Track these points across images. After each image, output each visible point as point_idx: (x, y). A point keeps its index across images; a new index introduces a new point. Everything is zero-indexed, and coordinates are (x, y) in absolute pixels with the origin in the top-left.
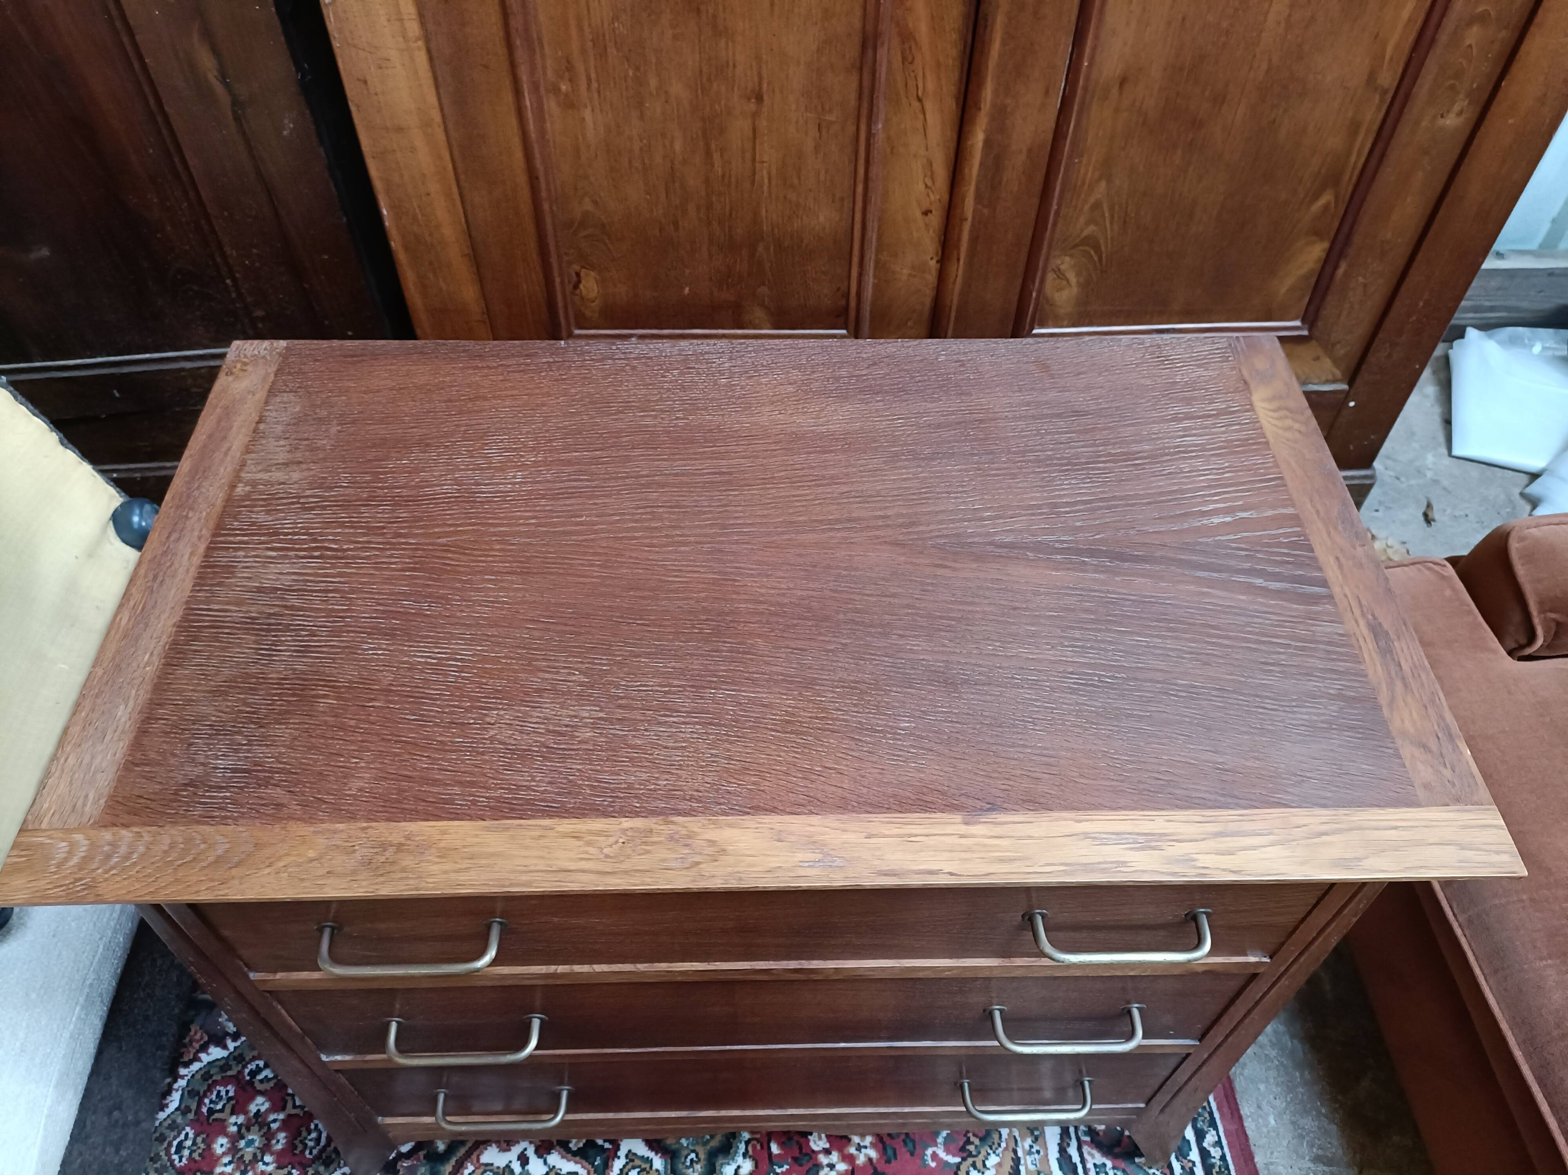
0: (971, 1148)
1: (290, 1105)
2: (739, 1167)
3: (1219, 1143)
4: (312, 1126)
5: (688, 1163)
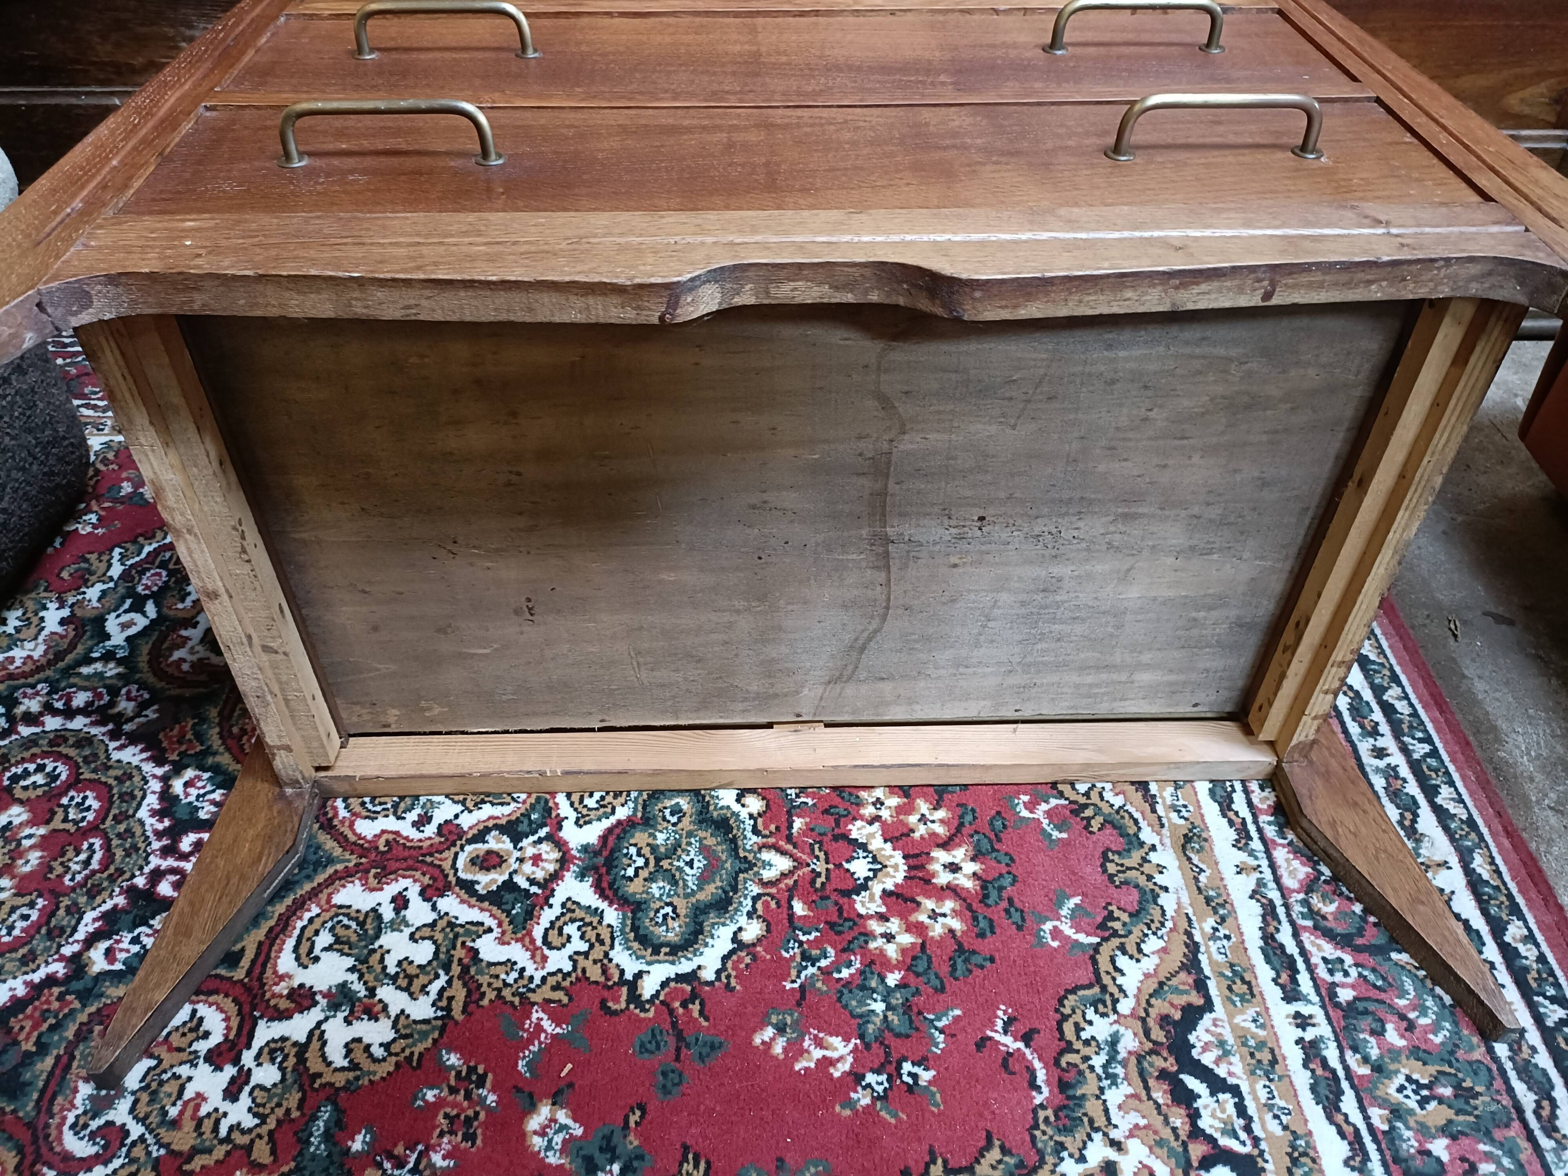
0: (1117, 925)
1: (60, 815)
2: (740, 929)
3: (1530, 938)
4: (85, 846)
5: (660, 920)
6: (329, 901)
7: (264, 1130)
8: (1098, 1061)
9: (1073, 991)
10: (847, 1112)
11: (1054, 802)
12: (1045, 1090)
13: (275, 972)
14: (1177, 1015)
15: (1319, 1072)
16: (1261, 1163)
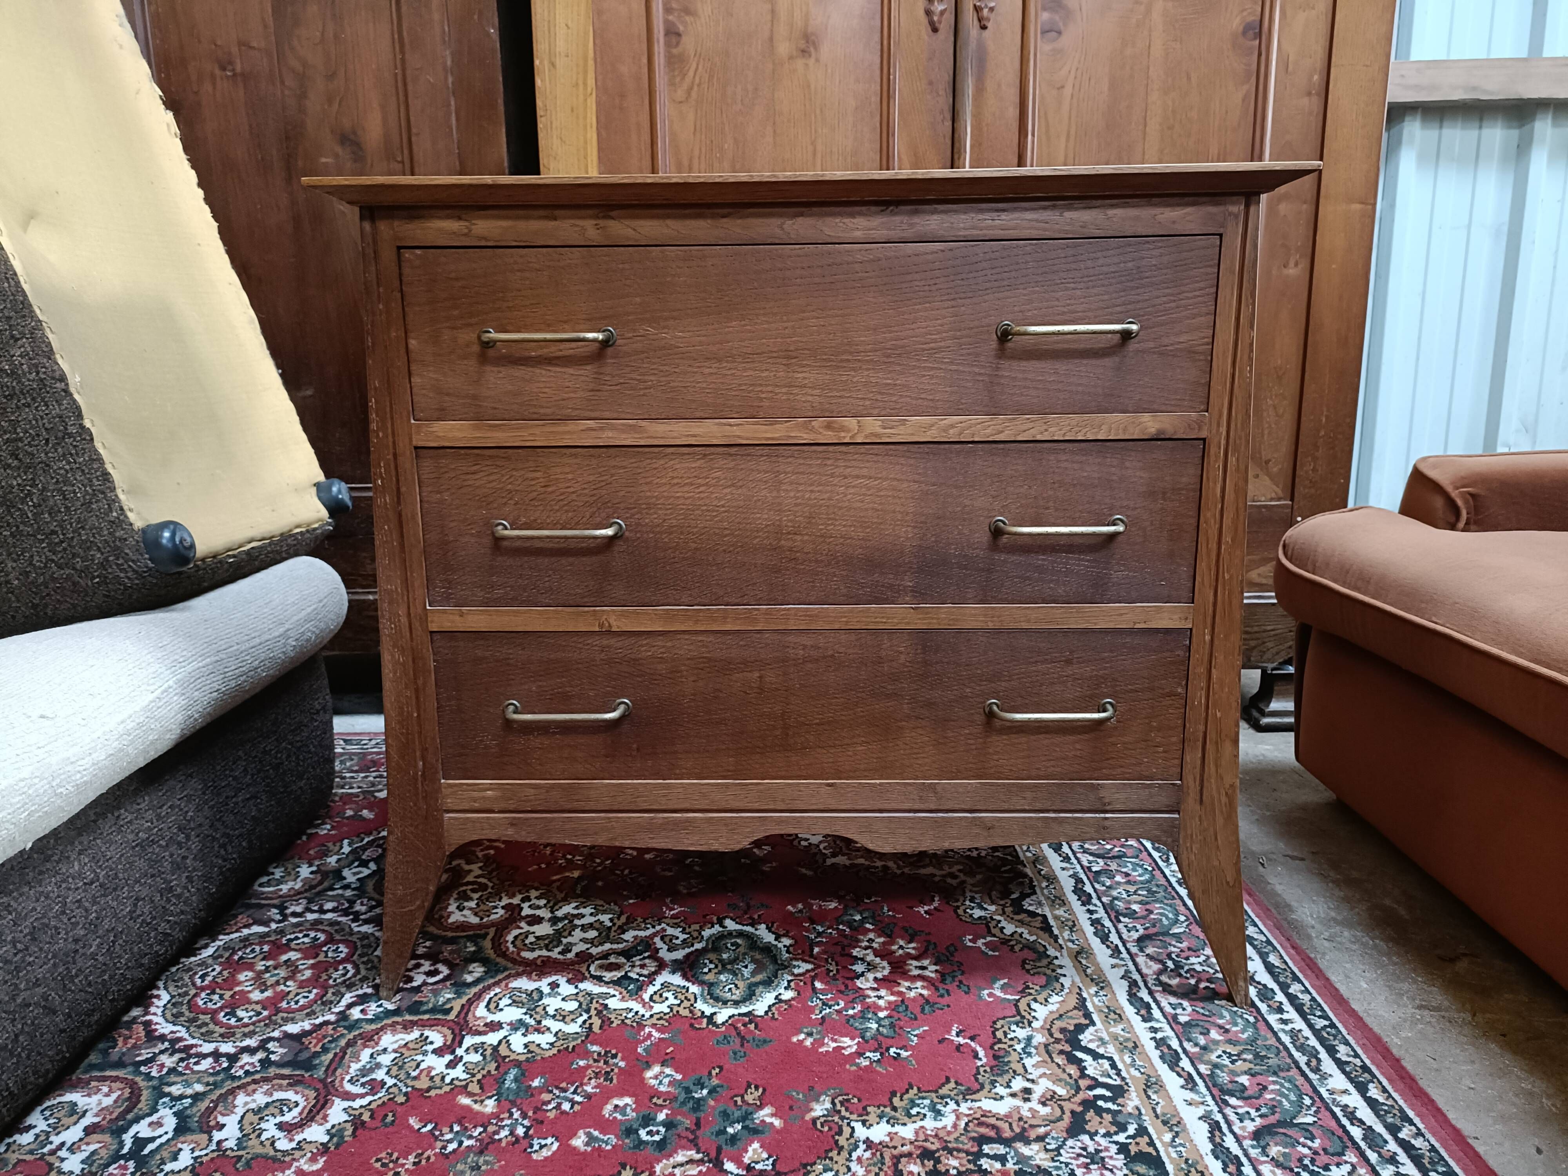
0: (1032, 991)
1: (322, 955)
2: (780, 994)
4: (342, 967)
5: (727, 990)
6: (507, 985)
7: (475, 1079)
8: (1019, 1047)
9: (1004, 1018)
10: (854, 1068)
11: (989, 939)
12: (985, 1060)
13: (474, 1016)
14: (1072, 1028)
15: (1166, 1050)
16: (1126, 1087)
